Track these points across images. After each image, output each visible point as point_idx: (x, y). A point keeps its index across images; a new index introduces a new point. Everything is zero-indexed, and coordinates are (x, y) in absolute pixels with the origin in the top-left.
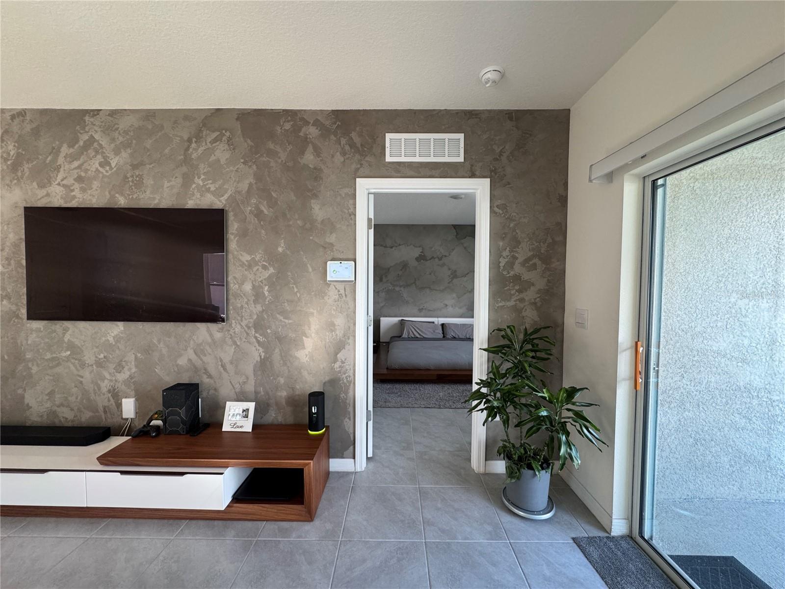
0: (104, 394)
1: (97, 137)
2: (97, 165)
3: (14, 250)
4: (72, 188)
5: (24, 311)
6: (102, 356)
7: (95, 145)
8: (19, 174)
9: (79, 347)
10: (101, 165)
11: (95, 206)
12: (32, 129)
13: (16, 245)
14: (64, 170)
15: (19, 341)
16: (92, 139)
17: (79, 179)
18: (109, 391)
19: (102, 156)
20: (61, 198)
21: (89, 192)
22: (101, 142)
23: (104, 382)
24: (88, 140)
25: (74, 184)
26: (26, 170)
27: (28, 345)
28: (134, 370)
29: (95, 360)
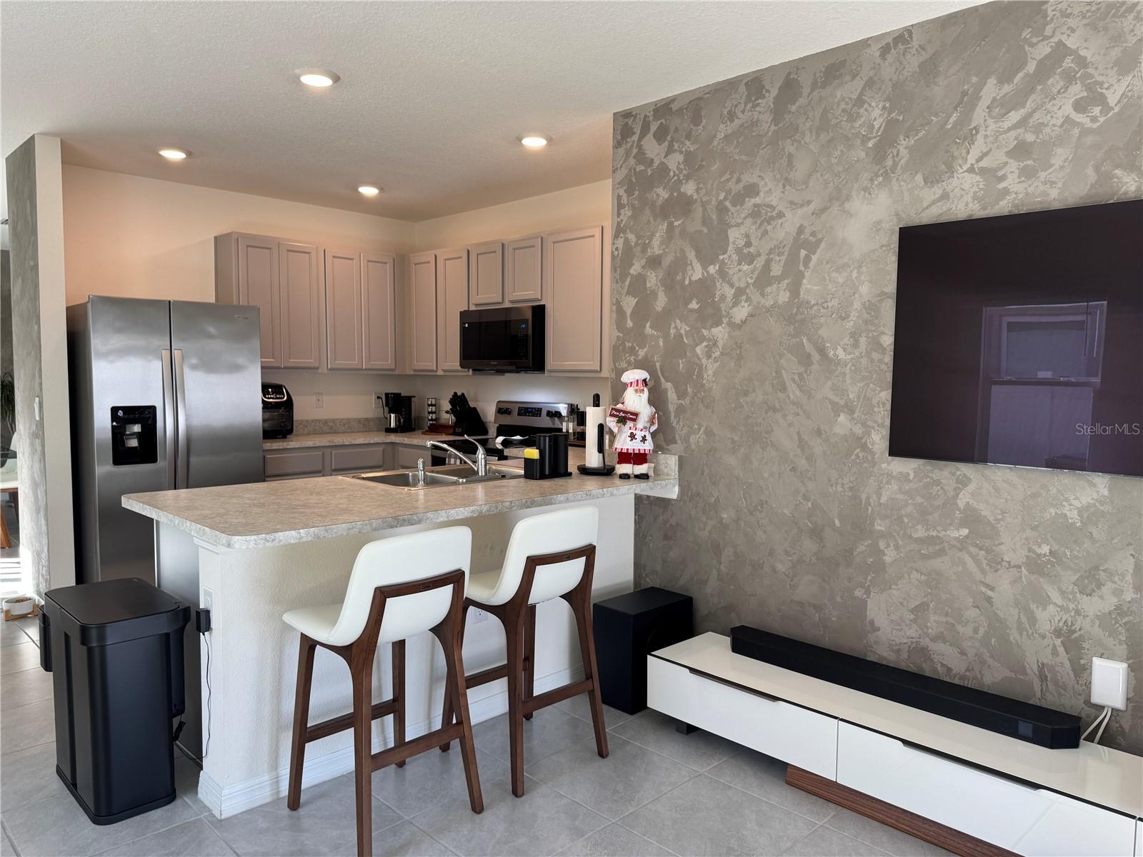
0: (1043, 637)
1: (1071, 43)
2: (1068, 109)
3: (866, 316)
4: (1000, 174)
5: (880, 439)
6: (1045, 549)
7: (1068, 62)
8: (889, 163)
9: (989, 523)
10: (1079, 106)
11: (1057, 206)
12: (921, 66)
13: (871, 307)
14: (986, 136)
15: (864, 496)
16: (1061, 51)
17: (1021, 150)
18: (1058, 633)
19: (1083, 85)
20: (974, 198)
21: (1042, 175)
22: (1083, 53)
23: (1044, 609)
24: (1047, 57)
25: (1006, 163)
26: (903, 152)
27: (880, 504)
29: (1027, 557)
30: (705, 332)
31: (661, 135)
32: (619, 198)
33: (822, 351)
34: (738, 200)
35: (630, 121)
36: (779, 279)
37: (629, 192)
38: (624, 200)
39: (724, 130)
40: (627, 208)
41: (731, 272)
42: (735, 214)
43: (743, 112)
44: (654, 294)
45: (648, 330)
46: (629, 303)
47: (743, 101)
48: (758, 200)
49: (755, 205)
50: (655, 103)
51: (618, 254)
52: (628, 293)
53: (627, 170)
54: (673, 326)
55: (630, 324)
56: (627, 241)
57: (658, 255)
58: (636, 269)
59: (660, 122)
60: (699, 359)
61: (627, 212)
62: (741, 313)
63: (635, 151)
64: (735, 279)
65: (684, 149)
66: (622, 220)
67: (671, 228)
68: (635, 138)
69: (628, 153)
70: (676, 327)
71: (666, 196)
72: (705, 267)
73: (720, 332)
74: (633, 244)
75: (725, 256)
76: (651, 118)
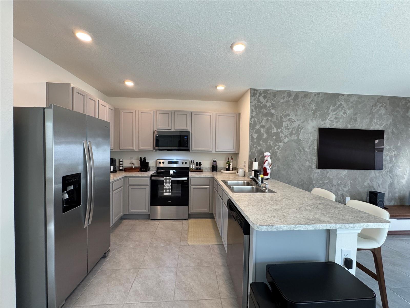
0: (339, 196)
1: (342, 103)
2: (342, 113)
3: (312, 143)
4: (333, 121)
5: (314, 165)
6: (339, 182)
7: (342, 106)
8: (316, 116)
9: (331, 179)
10: (343, 113)
11: (341, 128)
12: (321, 100)
13: (313, 142)
14: (331, 115)
15: (311, 177)
16: (341, 104)
17: (336, 118)
18: (341, 195)
19: (344, 110)
20: (329, 125)
21: (339, 123)
22: (344, 105)
23: (339, 191)
24: (339, 104)
25: (334, 120)
26: (318, 114)
27: (314, 178)
28: (350, 187)
29: (337, 184)
30: (277, 144)
31: (265, 97)
32: (252, 109)
33: (303, 149)
34: (285, 116)
35: (256, 92)
36: (294, 134)
37: (256, 108)
38: (254, 110)
39: (282, 101)
40: (255, 112)
41: (284, 131)
42: (285, 119)
43: (286, 98)
44: (263, 134)
45: (261, 142)
46: (255, 136)
47: (286, 96)
48: (290, 117)
49: (289, 118)
50: (263, 90)
51: (252, 123)
52: (255, 133)
53: (255, 103)
54: (268, 142)
55: (255, 141)
56: (254, 120)
57: (264, 125)
58: (257, 127)
59: (264, 94)
60: (275, 150)
61: (254, 114)
62: (286, 140)
63: (257, 99)
64: (285, 133)
65: (271, 102)
66: (253, 115)
67: (268, 119)
68: (257, 96)
69: (255, 99)
70: (269, 142)
71: (266, 112)
72: (277, 130)
73: (281, 144)
74: (256, 121)
75: (282, 128)
76: (262, 93)
